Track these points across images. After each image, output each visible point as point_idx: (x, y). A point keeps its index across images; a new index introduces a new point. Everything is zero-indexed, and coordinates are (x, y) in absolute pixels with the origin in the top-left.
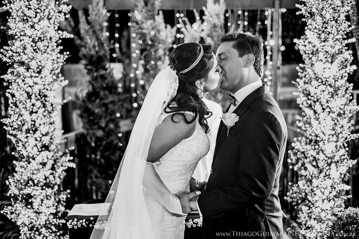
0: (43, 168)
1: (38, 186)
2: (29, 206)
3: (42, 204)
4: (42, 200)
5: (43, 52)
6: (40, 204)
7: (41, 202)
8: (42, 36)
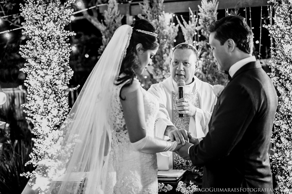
0: (55, 143)
1: (52, 159)
2: (45, 175)
3: (56, 174)
4: (55, 170)
5: (51, 48)
6: (54, 173)
7: (54, 171)
8: (50, 35)
